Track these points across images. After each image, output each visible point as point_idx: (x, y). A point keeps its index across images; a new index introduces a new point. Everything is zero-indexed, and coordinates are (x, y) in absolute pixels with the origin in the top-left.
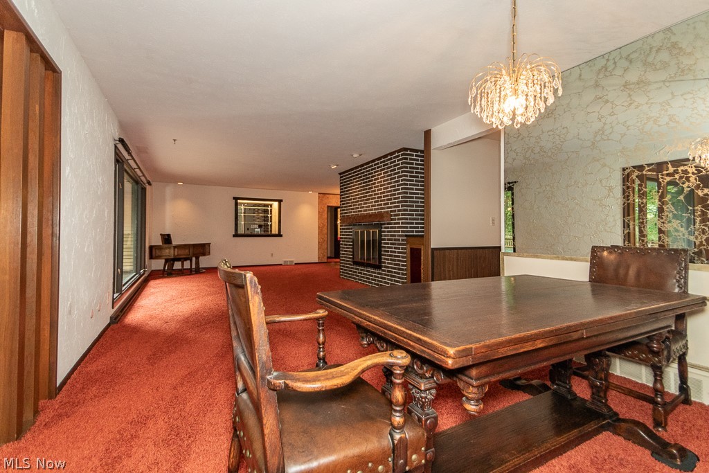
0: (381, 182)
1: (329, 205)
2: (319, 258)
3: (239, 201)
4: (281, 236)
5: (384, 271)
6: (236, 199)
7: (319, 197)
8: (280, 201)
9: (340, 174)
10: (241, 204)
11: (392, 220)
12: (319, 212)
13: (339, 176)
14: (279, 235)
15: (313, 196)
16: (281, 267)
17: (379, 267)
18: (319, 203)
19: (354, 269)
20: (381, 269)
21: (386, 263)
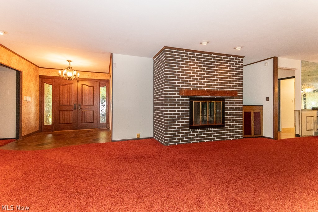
0: (223, 70)
5: (226, 128)
17: (222, 126)
19: (190, 132)
20: (224, 127)
21: (228, 123)
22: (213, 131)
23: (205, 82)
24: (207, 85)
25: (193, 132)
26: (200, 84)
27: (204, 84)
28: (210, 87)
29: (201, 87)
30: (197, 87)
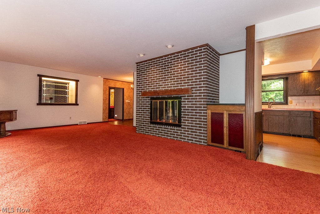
0: (180, 68)
1: (110, 86)
2: (103, 119)
3: (43, 78)
4: (78, 105)
5: (183, 128)
6: (40, 76)
7: (104, 81)
8: (77, 81)
9: (137, 63)
10: (44, 80)
11: (193, 93)
12: (104, 90)
13: (136, 65)
14: (76, 104)
15: (100, 79)
16: (77, 126)
17: (179, 126)
18: (104, 84)
19: (151, 126)
20: (181, 127)
21: (186, 122)
22: (170, 129)
23: (163, 83)
24: (164, 85)
25: (153, 127)
26: (159, 86)
27: (162, 85)
28: (167, 87)
29: (159, 88)
30: (156, 88)
